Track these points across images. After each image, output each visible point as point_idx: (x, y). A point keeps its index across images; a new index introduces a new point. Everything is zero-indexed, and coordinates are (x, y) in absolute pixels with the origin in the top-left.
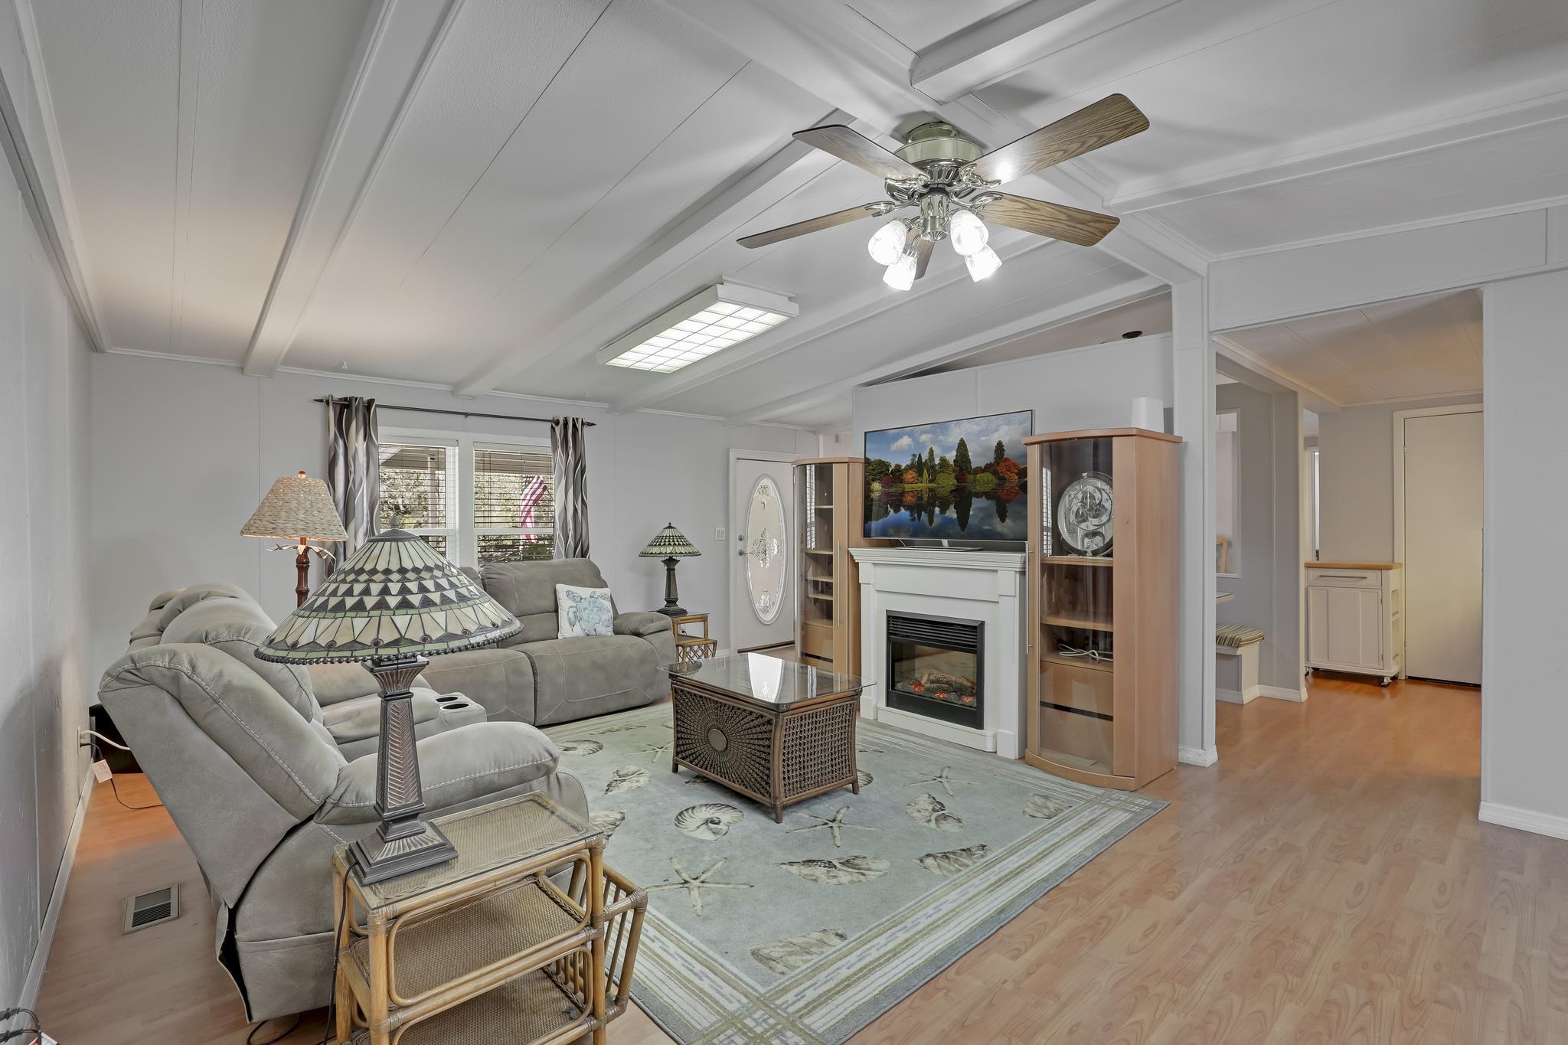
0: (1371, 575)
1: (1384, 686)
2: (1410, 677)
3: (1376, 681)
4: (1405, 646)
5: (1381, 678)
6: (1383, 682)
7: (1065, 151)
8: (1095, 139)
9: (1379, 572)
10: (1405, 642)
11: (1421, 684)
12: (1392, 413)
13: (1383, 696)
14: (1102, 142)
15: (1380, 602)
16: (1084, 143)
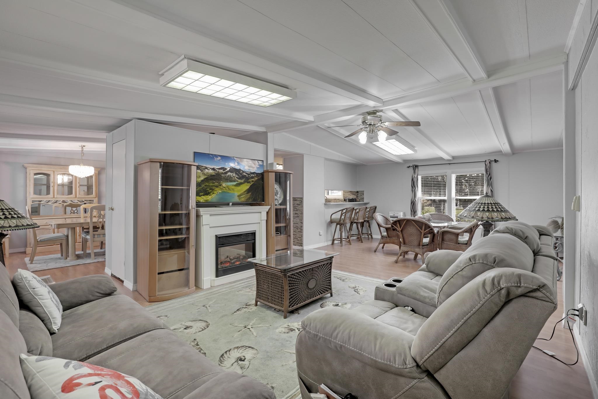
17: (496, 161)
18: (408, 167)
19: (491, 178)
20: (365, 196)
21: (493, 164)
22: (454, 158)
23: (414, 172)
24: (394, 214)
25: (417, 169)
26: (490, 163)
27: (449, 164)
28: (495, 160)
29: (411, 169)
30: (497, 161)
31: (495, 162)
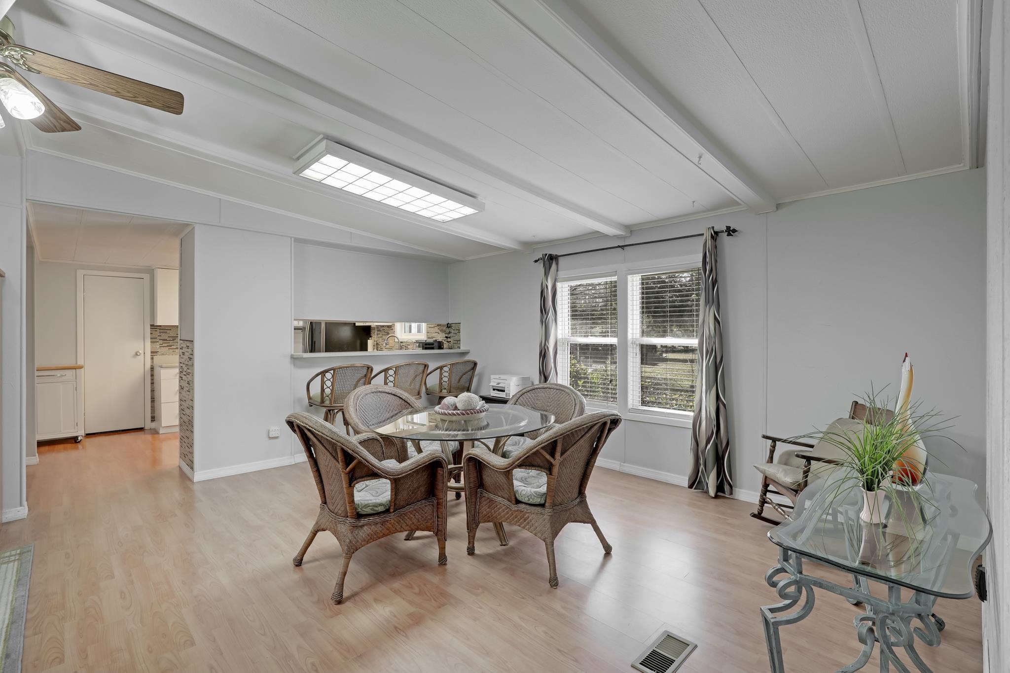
0: (69, 373)
1: (79, 442)
2: (87, 434)
3: (74, 440)
4: (84, 415)
5: (76, 438)
6: (78, 439)
7: (118, 92)
8: (145, 100)
9: (74, 371)
10: (84, 413)
11: (91, 437)
12: (76, 271)
13: (77, 448)
14: (148, 103)
15: (75, 389)
16: (135, 97)
17: (730, 231)
18: (536, 261)
19: (715, 282)
20: (463, 336)
21: (724, 237)
22: (630, 229)
23: (546, 274)
24: (499, 381)
25: (554, 266)
26: (712, 237)
27: (620, 249)
28: (728, 228)
29: (540, 267)
30: (734, 231)
31: (729, 235)
